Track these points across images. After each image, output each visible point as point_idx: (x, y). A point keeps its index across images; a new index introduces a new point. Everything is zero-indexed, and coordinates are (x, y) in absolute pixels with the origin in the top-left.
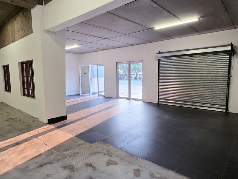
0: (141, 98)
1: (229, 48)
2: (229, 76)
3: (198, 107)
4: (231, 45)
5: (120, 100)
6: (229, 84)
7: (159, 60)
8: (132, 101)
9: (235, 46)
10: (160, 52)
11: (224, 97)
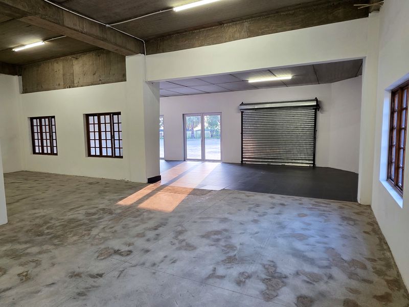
0: (220, 159)
1: (314, 103)
2: (315, 131)
3: (286, 164)
4: (316, 100)
5: (188, 162)
6: (315, 138)
7: (242, 112)
8: (207, 163)
9: (320, 101)
10: (242, 103)
11: (310, 152)
